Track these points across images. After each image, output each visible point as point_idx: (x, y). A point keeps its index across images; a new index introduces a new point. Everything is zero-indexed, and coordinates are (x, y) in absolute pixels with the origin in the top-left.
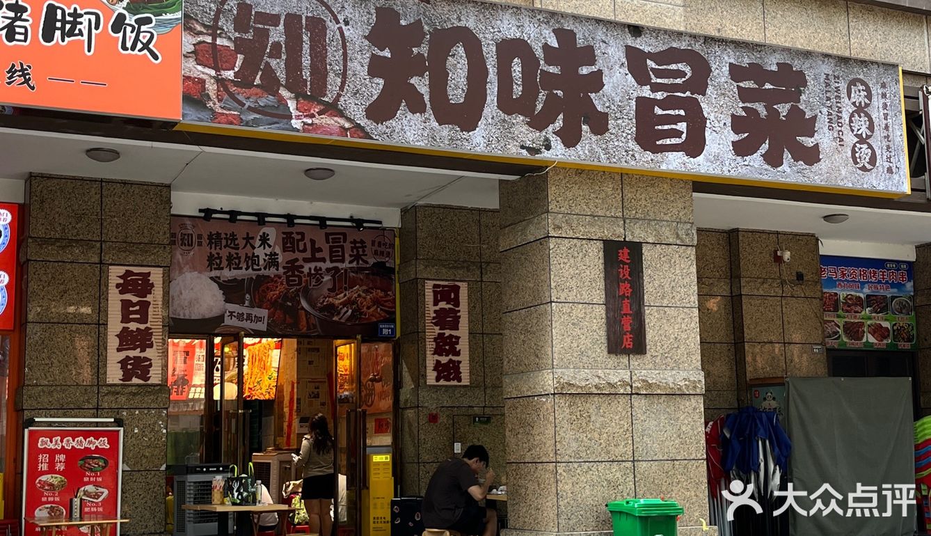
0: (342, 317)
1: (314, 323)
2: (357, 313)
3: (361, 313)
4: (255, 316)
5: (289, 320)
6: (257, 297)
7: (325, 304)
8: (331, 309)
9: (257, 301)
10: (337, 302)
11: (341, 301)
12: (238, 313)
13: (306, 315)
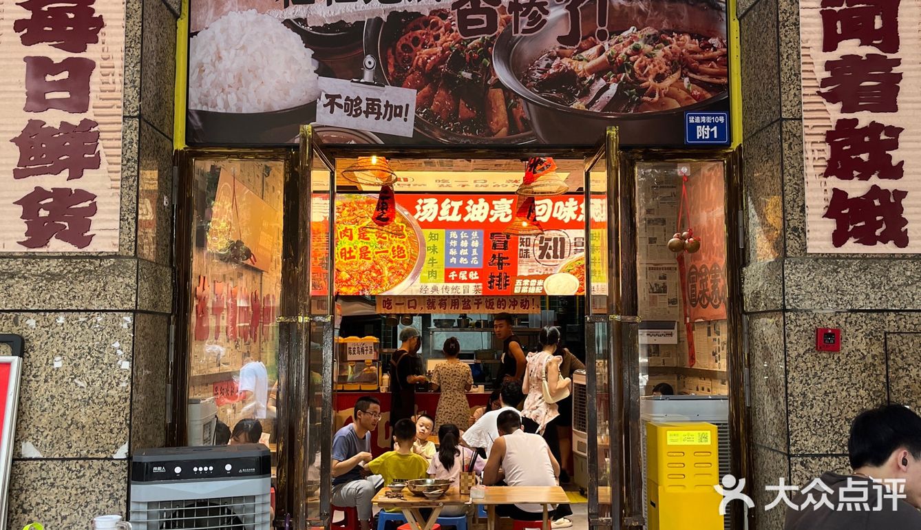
0: (593, 102)
1: (526, 116)
2: (632, 91)
3: (641, 92)
4: (387, 105)
5: (465, 111)
6: (391, 61)
7: (551, 71)
8: (567, 82)
9: (391, 70)
10: (581, 67)
11: (593, 63)
12: (348, 98)
13: (507, 100)
